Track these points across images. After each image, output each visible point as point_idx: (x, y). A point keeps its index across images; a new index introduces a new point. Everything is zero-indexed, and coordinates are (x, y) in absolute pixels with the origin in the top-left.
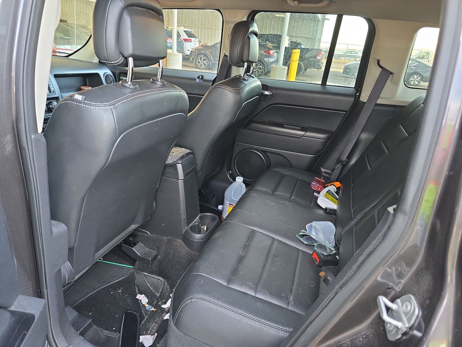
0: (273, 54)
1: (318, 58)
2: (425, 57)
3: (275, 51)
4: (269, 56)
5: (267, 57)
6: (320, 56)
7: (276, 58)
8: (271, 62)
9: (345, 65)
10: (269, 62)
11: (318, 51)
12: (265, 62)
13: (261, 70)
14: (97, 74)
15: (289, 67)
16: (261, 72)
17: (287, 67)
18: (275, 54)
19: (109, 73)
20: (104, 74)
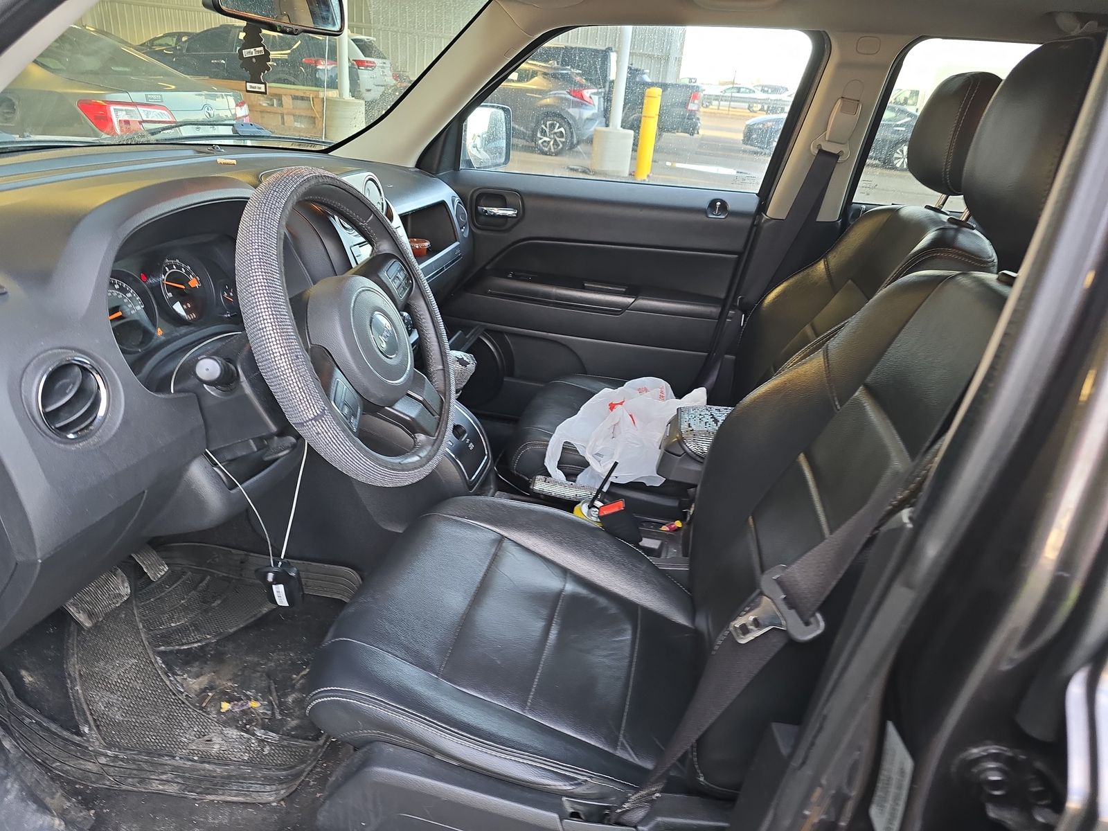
0: (590, 97)
1: (692, 107)
2: (910, 102)
3: (595, 90)
4: (581, 103)
5: (576, 105)
6: (696, 101)
7: (597, 108)
8: (587, 119)
9: (748, 122)
10: (580, 118)
11: (692, 91)
12: (572, 117)
13: (563, 140)
14: (442, 204)
15: (638, 133)
16: (563, 143)
17: (632, 132)
18: (596, 98)
19: (457, 199)
20: (453, 201)
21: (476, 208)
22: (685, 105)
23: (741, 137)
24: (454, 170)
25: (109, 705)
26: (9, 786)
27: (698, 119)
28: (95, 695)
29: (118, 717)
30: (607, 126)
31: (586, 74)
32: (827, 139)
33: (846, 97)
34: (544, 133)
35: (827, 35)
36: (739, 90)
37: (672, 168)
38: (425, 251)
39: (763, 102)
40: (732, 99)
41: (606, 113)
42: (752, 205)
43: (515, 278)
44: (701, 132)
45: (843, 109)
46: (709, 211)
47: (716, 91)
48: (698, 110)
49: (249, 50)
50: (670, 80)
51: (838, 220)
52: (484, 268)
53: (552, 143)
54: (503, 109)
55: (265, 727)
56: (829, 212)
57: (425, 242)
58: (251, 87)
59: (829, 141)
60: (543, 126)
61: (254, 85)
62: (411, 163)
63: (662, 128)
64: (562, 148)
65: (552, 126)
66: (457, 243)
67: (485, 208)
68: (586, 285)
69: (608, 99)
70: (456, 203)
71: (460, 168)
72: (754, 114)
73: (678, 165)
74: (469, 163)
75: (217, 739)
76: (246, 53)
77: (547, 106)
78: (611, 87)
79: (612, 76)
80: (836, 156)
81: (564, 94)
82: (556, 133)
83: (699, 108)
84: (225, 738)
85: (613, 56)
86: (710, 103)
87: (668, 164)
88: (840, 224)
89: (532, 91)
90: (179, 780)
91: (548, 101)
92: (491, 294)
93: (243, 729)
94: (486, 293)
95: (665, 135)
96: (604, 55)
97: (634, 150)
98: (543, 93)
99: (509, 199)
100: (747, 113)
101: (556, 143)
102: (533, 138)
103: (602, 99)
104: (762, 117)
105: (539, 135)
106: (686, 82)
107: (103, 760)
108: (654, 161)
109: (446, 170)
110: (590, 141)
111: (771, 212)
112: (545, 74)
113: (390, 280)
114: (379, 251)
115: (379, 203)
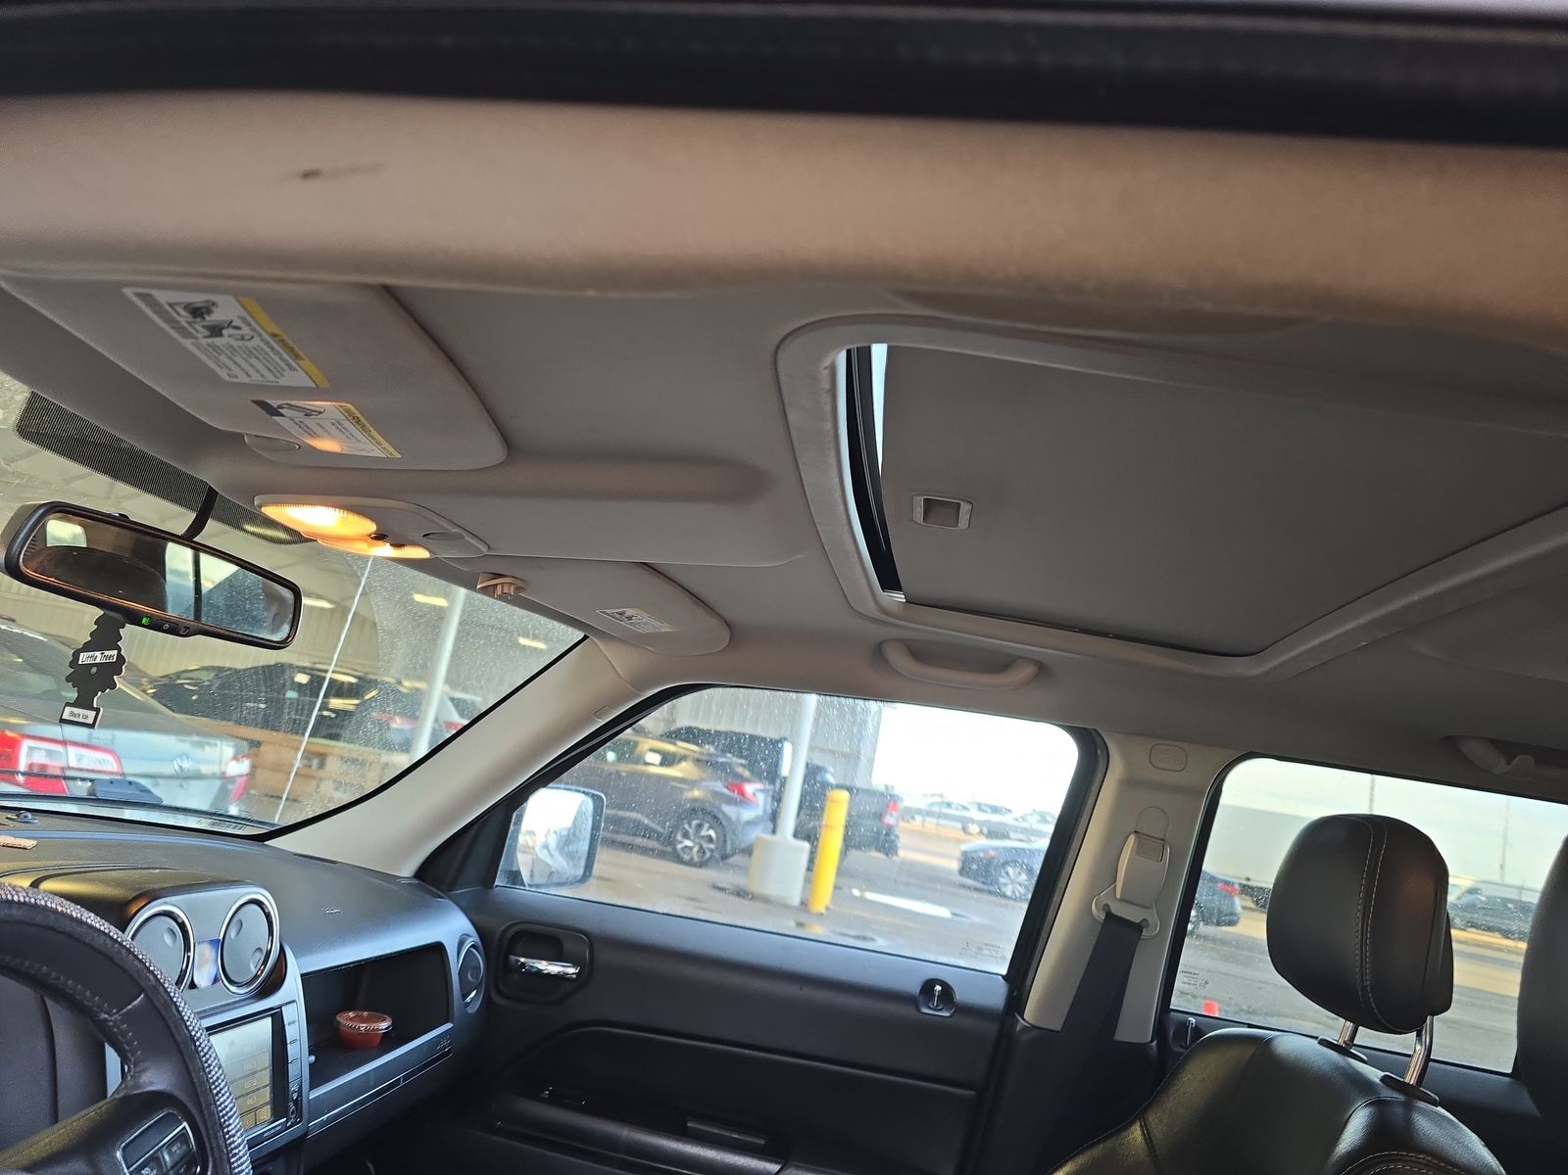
0: (754, 794)
1: (889, 820)
3: (759, 786)
4: (742, 800)
5: (730, 801)
6: (894, 814)
7: (761, 809)
8: (748, 822)
9: (964, 847)
10: (738, 819)
11: (888, 800)
12: (728, 818)
13: (712, 846)
14: (437, 948)
15: (816, 847)
16: (711, 851)
17: (806, 845)
18: (761, 797)
19: (474, 938)
20: (461, 944)
21: (507, 957)
22: (880, 816)
23: (955, 865)
24: (483, 886)
27: (897, 836)
30: (774, 832)
31: (751, 766)
32: (1118, 896)
33: (1142, 832)
34: (686, 835)
35: (1099, 734)
36: (949, 805)
37: (862, 900)
38: (379, 1038)
39: (980, 824)
40: (939, 816)
41: (774, 817)
42: (995, 996)
43: (555, 1101)
44: (901, 853)
45: (1139, 850)
46: (921, 999)
47: (921, 804)
48: (897, 825)
49: (91, 654)
50: (860, 783)
51: (1151, 1042)
53: (696, 849)
54: (593, 796)
56: (1135, 1026)
57: (383, 1020)
58: (72, 714)
59: (1122, 900)
60: (686, 826)
61: (76, 710)
62: (407, 869)
63: (849, 843)
64: (710, 858)
65: (700, 826)
66: (449, 1026)
67: (522, 960)
68: (689, 1124)
69: (778, 798)
70: (469, 945)
71: (496, 884)
72: (968, 837)
73: (870, 896)
74: (515, 877)
76: (84, 658)
77: (695, 800)
78: (783, 784)
79: (784, 771)
80: (1137, 928)
81: (719, 787)
82: (703, 837)
83: (897, 821)
85: (787, 748)
86: (913, 818)
87: (856, 892)
88: (1155, 1048)
89: (675, 779)
91: (697, 793)
92: (500, 1131)
94: (489, 1129)
95: (854, 853)
96: (775, 746)
97: (809, 869)
98: (692, 784)
99: (569, 946)
100: (961, 835)
101: (702, 851)
102: (670, 840)
103: (770, 800)
104: (984, 842)
105: (679, 837)
106: (882, 789)
108: (836, 887)
109: (468, 886)
110: (748, 851)
111: (1030, 1013)
112: (698, 760)
113: (126, 1170)
114: (137, 1086)
115: (259, 949)
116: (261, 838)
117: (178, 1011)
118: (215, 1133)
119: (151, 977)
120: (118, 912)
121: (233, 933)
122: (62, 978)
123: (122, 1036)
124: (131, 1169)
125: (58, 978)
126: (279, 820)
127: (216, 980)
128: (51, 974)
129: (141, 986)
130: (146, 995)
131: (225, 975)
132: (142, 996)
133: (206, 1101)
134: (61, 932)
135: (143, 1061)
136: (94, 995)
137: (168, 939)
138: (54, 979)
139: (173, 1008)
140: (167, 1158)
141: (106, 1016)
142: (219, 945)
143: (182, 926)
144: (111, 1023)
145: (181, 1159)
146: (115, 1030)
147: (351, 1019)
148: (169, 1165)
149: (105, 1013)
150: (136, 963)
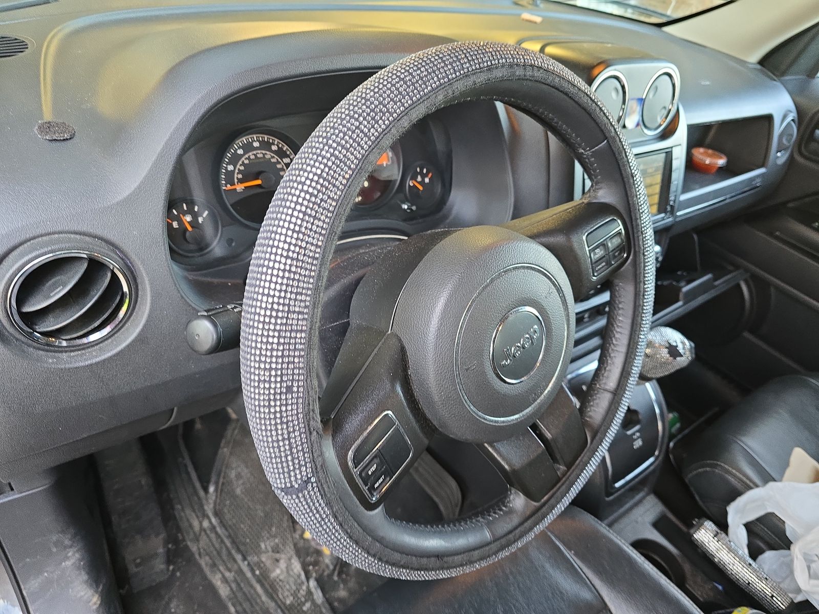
19: (793, 115)
20: (785, 117)
21: (813, 130)
24: (808, 76)
25: (239, 476)
26: (70, 554)
28: (234, 462)
29: (238, 491)
38: (715, 170)
52: (784, 204)
55: (319, 581)
57: (721, 158)
62: (754, 58)
66: (762, 171)
70: (789, 118)
75: (283, 564)
84: (289, 568)
90: (234, 586)
92: (777, 238)
93: (305, 567)
94: (771, 234)
107: (206, 524)
109: (797, 74)
113: (587, 249)
114: (595, 198)
115: (665, 108)
116: (660, 25)
117: (626, 156)
118: (638, 237)
119: (613, 130)
120: (588, 72)
121: (651, 95)
122: (560, 123)
123: (591, 166)
124: (590, 248)
125: (557, 123)
126: (672, 12)
127: (638, 125)
128: (554, 120)
129: (605, 136)
130: (608, 141)
131: (643, 123)
132: (606, 141)
133: (636, 216)
134: (561, 91)
135: (601, 183)
136: (577, 136)
137: (614, 94)
138: (555, 123)
139: (624, 153)
140: (609, 245)
141: (583, 151)
142: (642, 101)
143: (623, 87)
144: (585, 156)
145: (618, 247)
146: (587, 160)
147: (701, 154)
148: (611, 249)
149: (582, 149)
150: (605, 118)
